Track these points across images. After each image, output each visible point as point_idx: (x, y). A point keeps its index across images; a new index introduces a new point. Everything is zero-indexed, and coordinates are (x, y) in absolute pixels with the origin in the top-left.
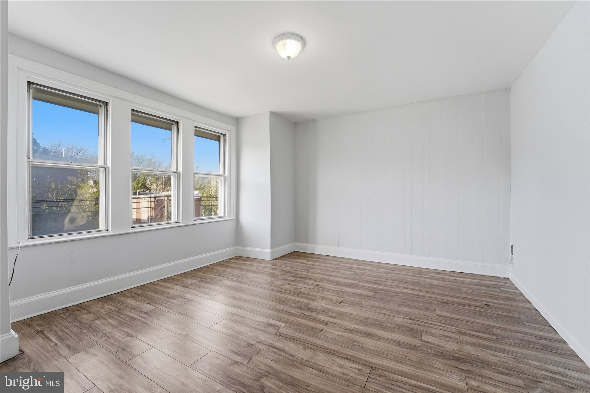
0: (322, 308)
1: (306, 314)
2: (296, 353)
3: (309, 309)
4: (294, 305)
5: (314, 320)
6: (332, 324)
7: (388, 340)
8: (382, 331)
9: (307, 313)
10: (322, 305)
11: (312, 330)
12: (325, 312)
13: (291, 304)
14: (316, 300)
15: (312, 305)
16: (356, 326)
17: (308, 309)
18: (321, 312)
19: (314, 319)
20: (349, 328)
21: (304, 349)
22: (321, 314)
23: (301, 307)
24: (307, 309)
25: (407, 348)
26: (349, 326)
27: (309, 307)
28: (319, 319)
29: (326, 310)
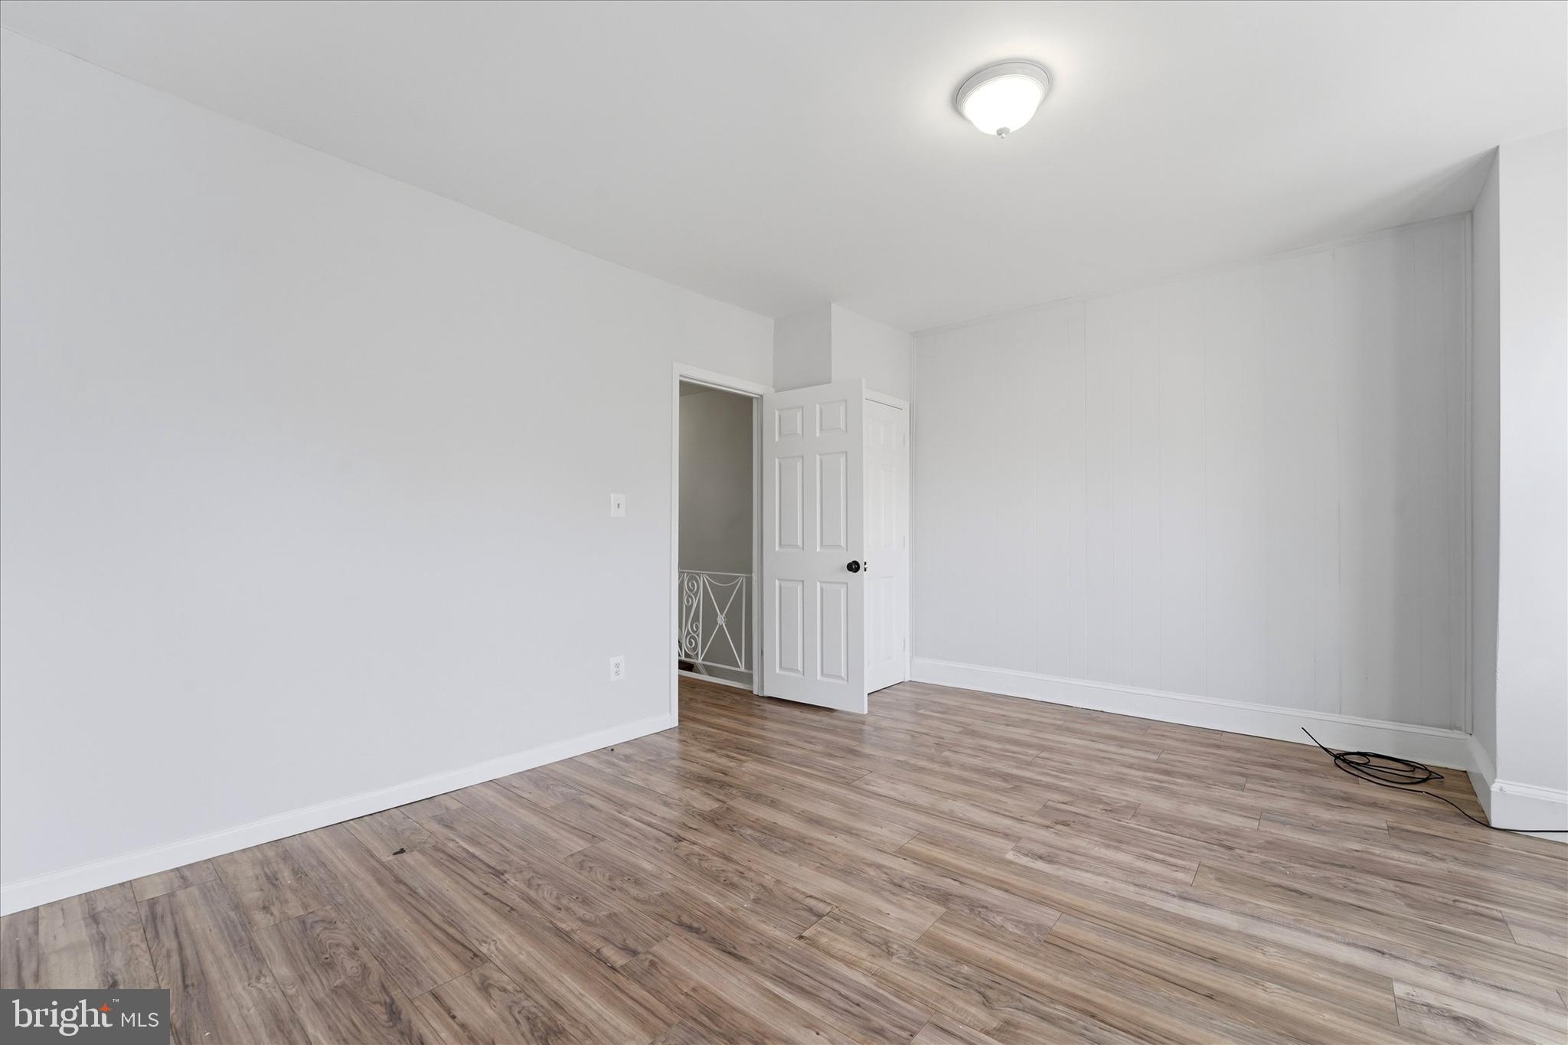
0: (900, 899)
1: (952, 881)
2: (968, 808)
3: (944, 898)
4: (998, 920)
5: (929, 863)
6: (885, 848)
7: (788, 809)
8: (781, 824)
9: (948, 884)
10: (894, 912)
11: (936, 839)
12: (895, 885)
13: (1010, 927)
14: (915, 936)
15: (933, 914)
16: (830, 839)
17: (947, 899)
18: (906, 884)
19: (929, 866)
20: (846, 837)
21: (952, 811)
22: (906, 878)
23: (971, 910)
24: (950, 897)
25: (766, 797)
26: (845, 841)
27: (945, 906)
28: (915, 863)
29: (885, 890)
